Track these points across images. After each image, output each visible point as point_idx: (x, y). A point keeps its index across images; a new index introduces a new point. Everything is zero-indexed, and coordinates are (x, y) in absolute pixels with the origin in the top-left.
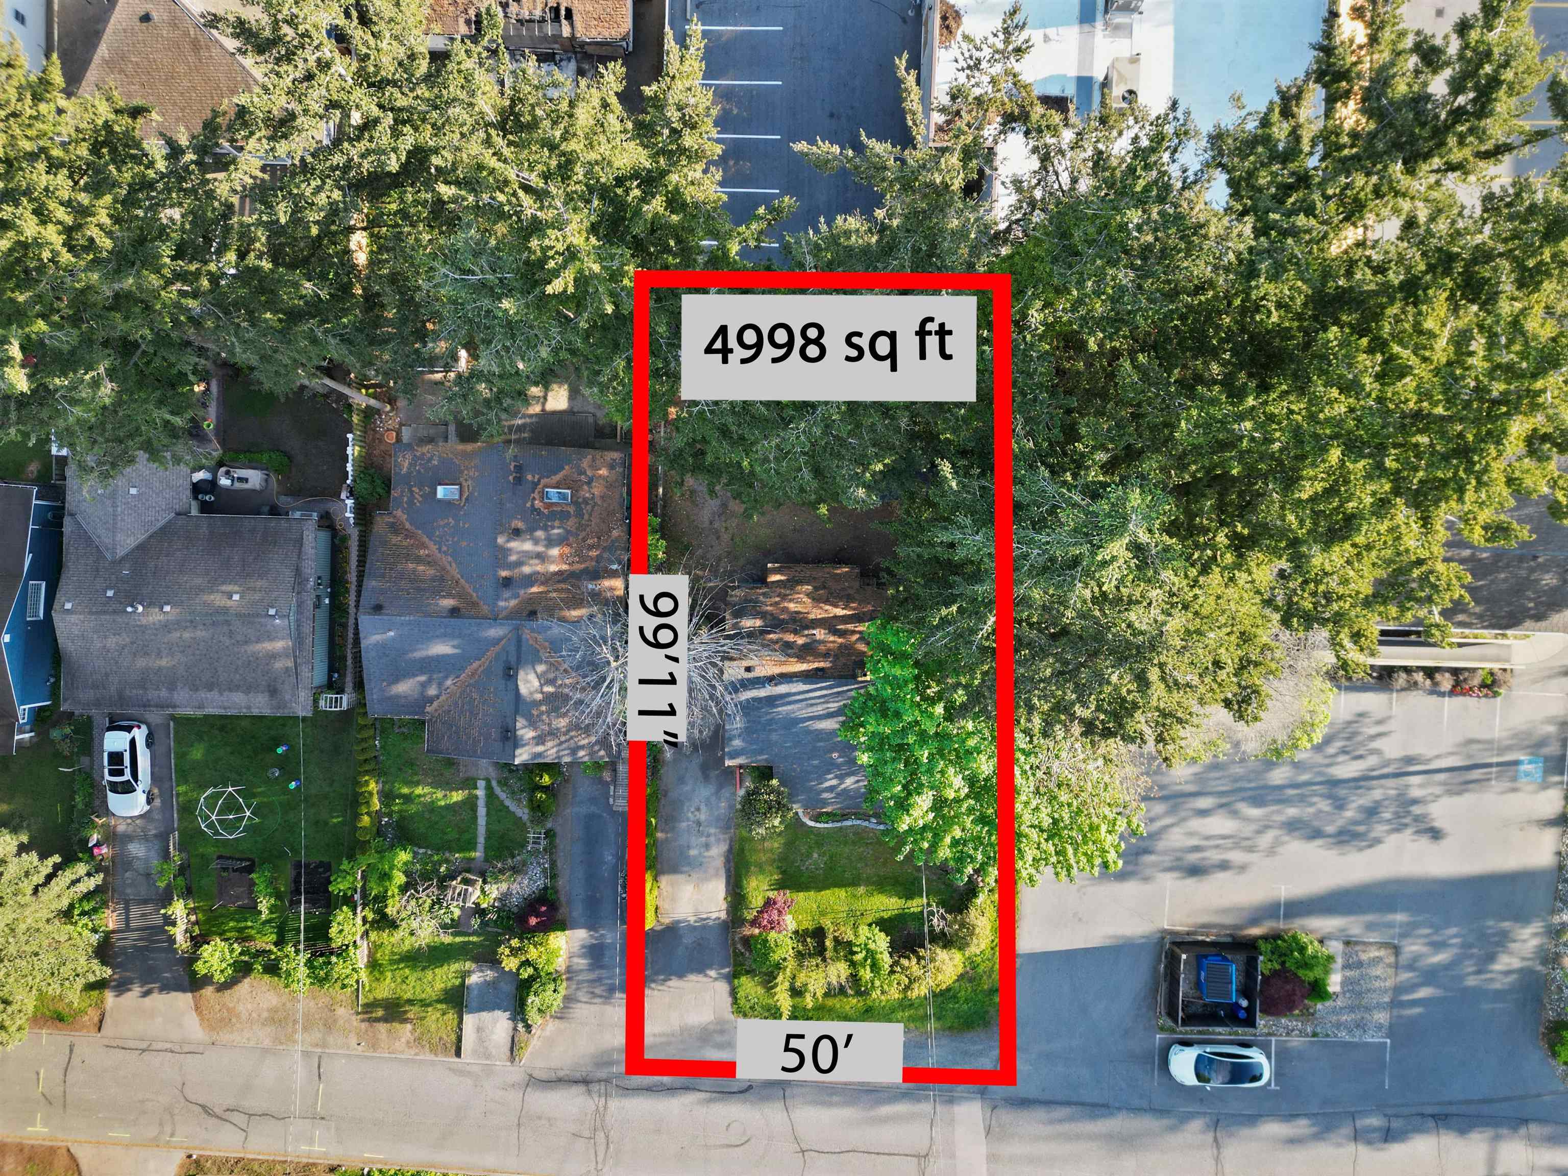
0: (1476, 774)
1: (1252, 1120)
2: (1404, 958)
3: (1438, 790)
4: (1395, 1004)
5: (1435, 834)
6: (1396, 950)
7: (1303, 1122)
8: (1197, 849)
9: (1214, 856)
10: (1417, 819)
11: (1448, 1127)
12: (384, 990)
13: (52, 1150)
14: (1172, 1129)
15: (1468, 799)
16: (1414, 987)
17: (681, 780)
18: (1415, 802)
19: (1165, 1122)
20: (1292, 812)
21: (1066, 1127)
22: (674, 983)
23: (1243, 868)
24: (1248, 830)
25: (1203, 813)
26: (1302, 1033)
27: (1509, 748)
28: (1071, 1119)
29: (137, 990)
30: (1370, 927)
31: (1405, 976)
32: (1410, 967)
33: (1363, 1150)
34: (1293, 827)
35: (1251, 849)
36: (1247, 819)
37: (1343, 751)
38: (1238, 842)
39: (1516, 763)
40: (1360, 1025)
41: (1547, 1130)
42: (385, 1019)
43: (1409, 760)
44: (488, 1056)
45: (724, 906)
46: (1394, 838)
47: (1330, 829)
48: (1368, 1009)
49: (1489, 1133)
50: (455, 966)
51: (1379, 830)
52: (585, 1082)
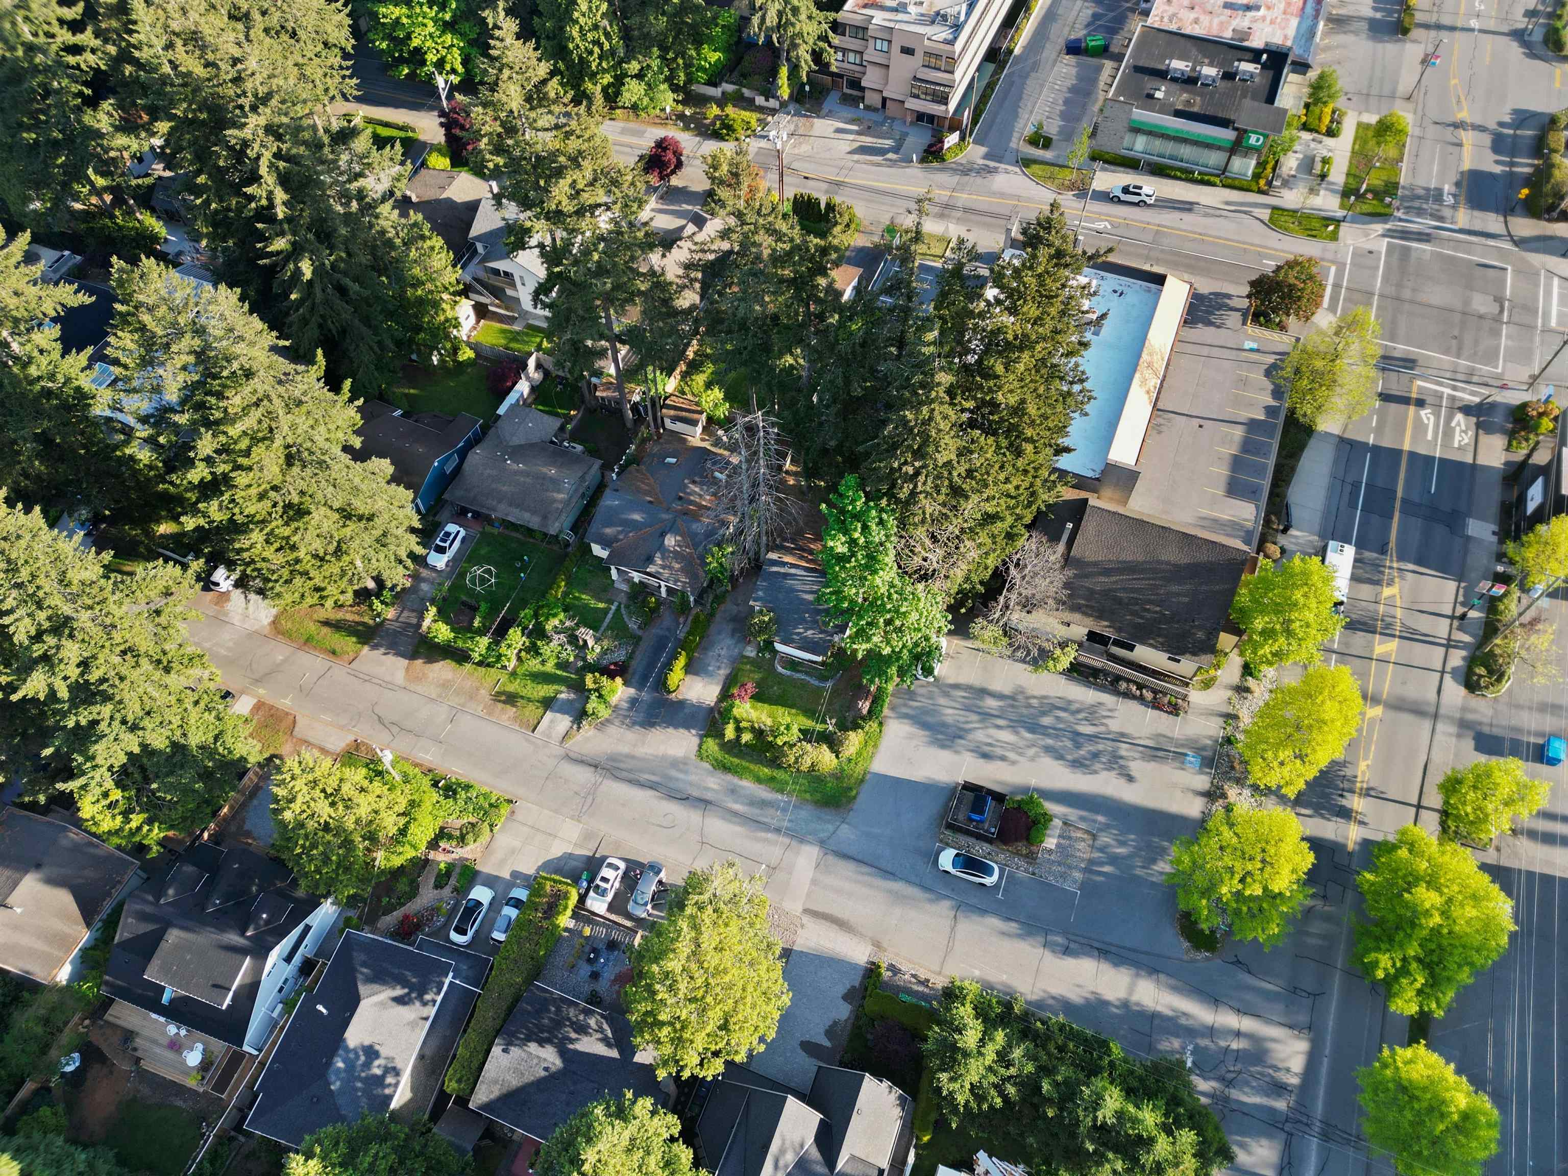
0: (1161, 754)
1: (983, 912)
2: (1098, 843)
3: (1137, 755)
4: (1087, 870)
5: (1130, 779)
6: (1094, 837)
7: (1014, 925)
8: (990, 745)
9: (999, 751)
10: (1121, 767)
11: (1106, 959)
12: (511, 688)
13: (287, 714)
14: (930, 901)
15: (1153, 765)
16: (1102, 864)
17: (719, 633)
18: (1121, 757)
19: (927, 895)
20: (1050, 742)
21: (866, 878)
22: (671, 730)
23: (1014, 763)
24: (1022, 743)
25: (999, 727)
26: (1026, 871)
27: (1182, 746)
28: (869, 874)
29: (382, 650)
30: (1082, 818)
31: (1097, 855)
32: (1101, 850)
33: (1048, 956)
34: (1048, 750)
35: (1021, 754)
36: (1022, 738)
37: (1086, 719)
38: (1014, 748)
39: (1185, 755)
40: (1063, 876)
41: (1172, 981)
42: (504, 702)
43: (1123, 735)
44: (549, 737)
45: (715, 700)
46: (1105, 773)
47: (1069, 757)
48: (1070, 867)
49: (1133, 971)
50: (556, 687)
51: (1098, 766)
52: (596, 767)
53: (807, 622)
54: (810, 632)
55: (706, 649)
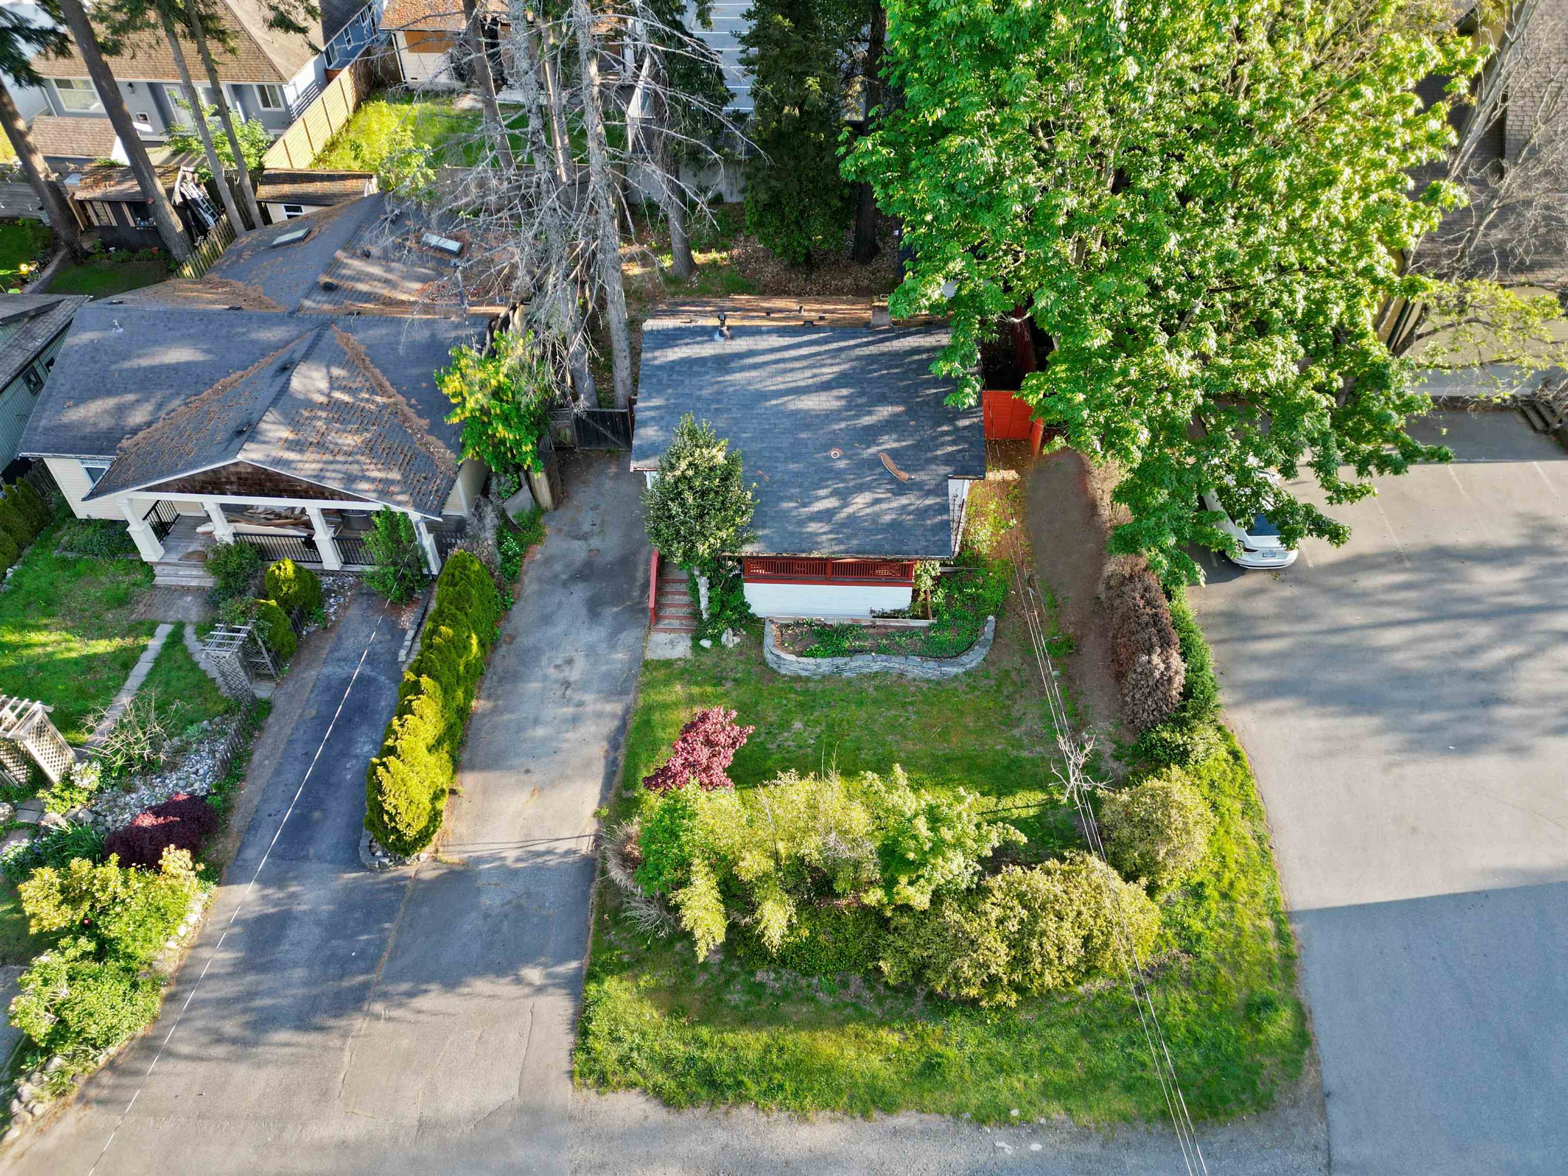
17: (547, 620)
45: (591, 827)
53: (838, 475)
54: (860, 502)
55: (512, 677)
